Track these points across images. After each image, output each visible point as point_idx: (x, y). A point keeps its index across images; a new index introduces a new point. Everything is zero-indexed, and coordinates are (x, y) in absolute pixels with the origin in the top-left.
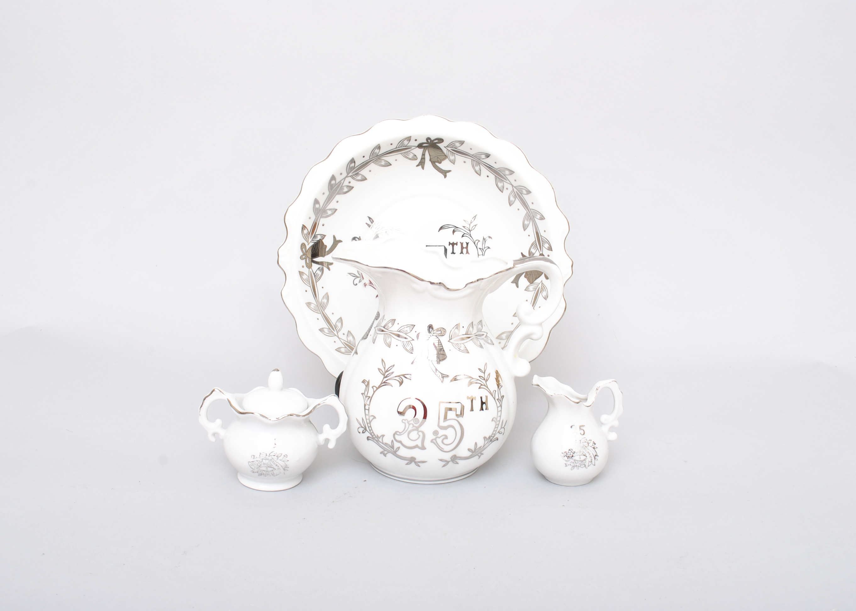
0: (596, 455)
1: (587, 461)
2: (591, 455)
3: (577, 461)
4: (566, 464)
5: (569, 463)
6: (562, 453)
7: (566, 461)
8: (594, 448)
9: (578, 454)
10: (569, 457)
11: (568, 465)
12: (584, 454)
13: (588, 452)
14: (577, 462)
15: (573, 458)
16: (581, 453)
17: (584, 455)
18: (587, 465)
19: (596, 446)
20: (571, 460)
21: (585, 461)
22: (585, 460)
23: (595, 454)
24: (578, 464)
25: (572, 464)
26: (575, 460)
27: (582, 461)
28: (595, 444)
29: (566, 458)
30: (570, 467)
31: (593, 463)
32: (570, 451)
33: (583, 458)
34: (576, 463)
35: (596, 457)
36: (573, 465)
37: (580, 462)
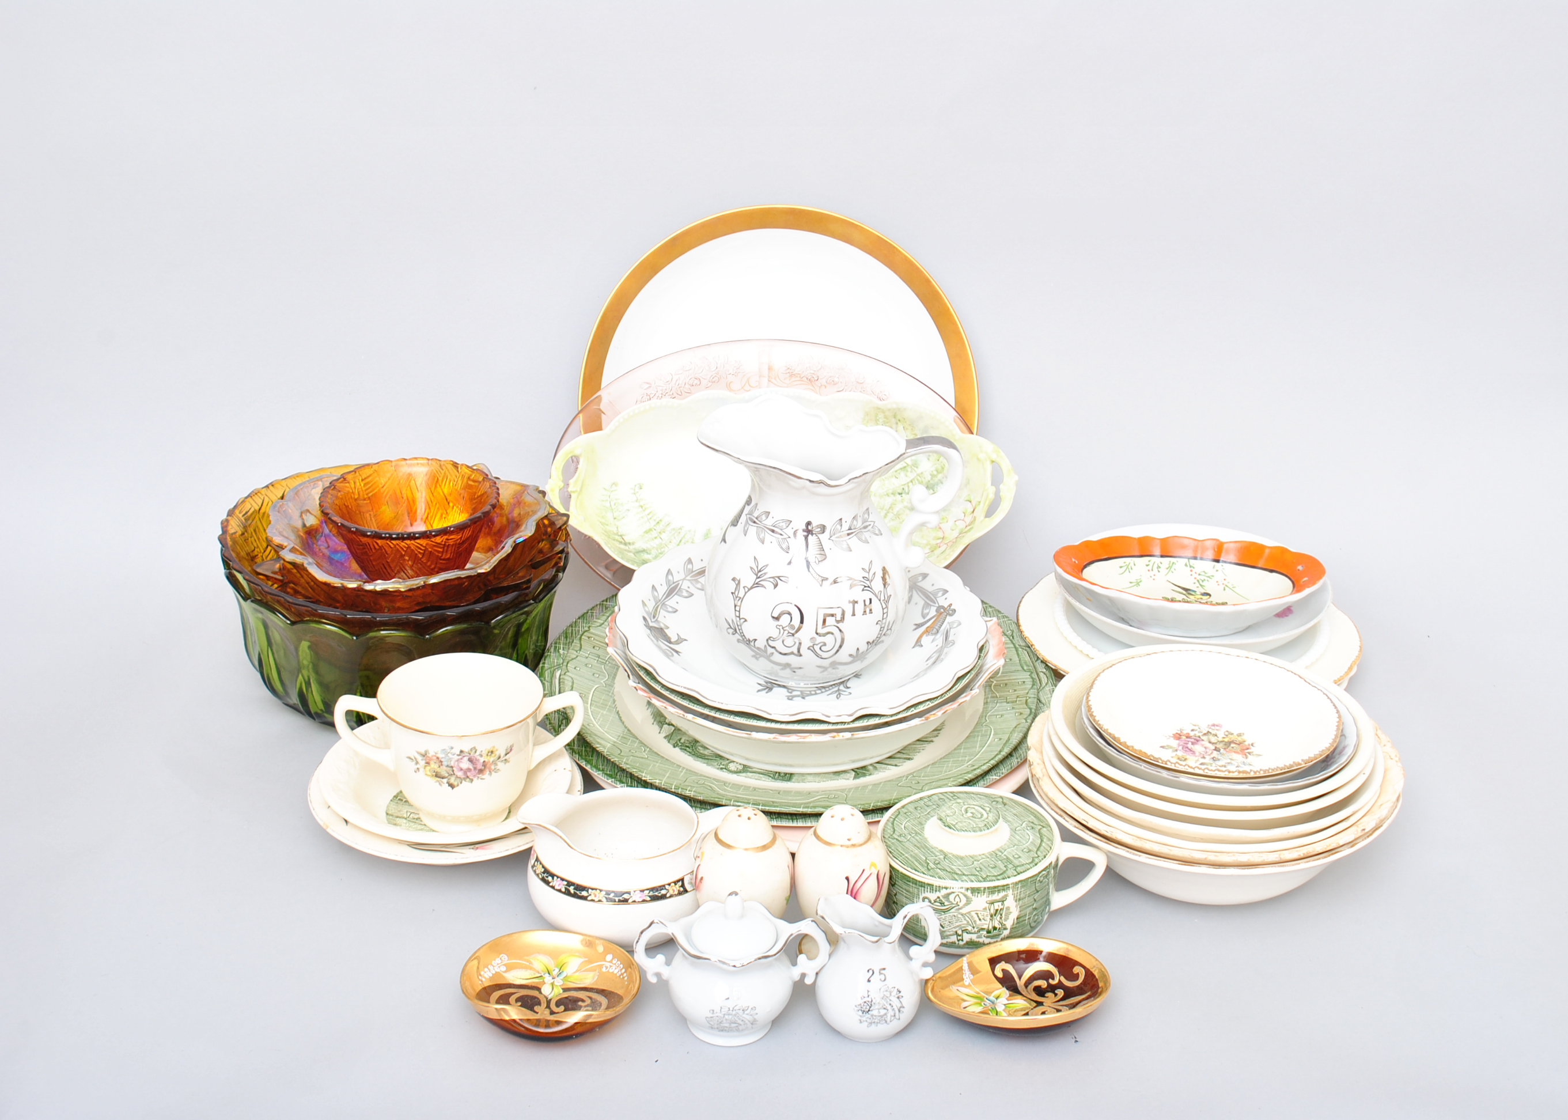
0: (901, 1007)
1: (889, 1015)
2: (895, 1007)
3: (875, 1016)
4: (860, 1020)
5: (864, 1019)
6: (856, 1006)
7: (861, 1016)
8: (898, 998)
9: (877, 1007)
10: (864, 1011)
11: (864, 1021)
12: (885, 1007)
13: (890, 1004)
14: (875, 1018)
15: (869, 1012)
16: (881, 1006)
17: (885, 1009)
18: (888, 1020)
19: (901, 994)
20: (867, 1015)
21: (885, 1016)
22: (885, 1014)
23: (899, 1005)
24: (876, 1021)
25: (869, 1020)
26: (872, 1015)
27: (882, 1016)
28: (900, 992)
29: (860, 1013)
30: (866, 1024)
32: (865, 1004)
33: (883, 1012)
34: (873, 1019)
35: (901, 1009)
36: (870, 1021)
37: (879, 1018)
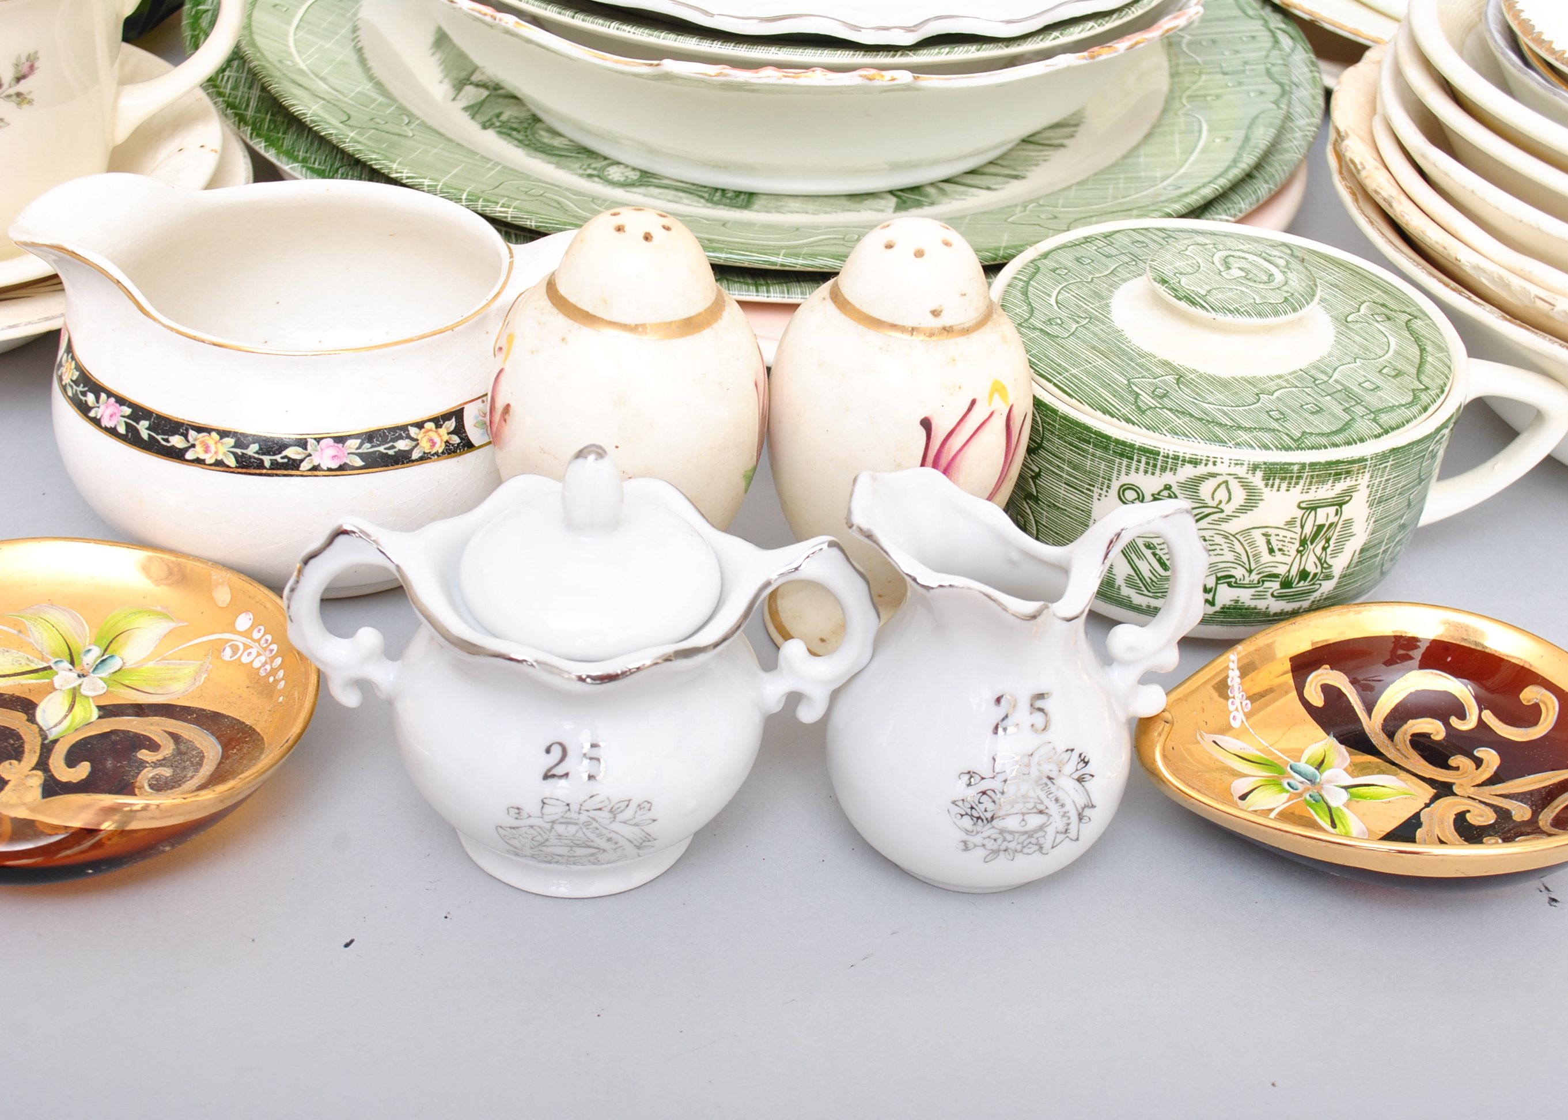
1: (1051, 831)
2: (1069, 807)
3: (1011, 833)
4: (965, 843)
5: (978, 839)
6: (954, 803)
7: (967, 832)
8: (1080, 780)
9: (1018, 807)
10: (978, 818)
11: (975, 846)
12: (1041, 807)
13: (1057, 799)
14: (1009, 837)
15: (994, 821)
16: (1030, 805)
17: (1040, 811)
18: (1047, 843)
19: (1089, 769)
20: (988, 831)
21: (1040, 833)
22: (1041, 828)
23: (1081, 801)
24: (1012, 845)
25: (991, 845)
26: (1001, 831)
27: (1029, 834)
28: (1087, 763)
29: (967, 822)
30: (980, 853)
31: (1073, 834)
32: (985, 798)
33: (1034, 821)
34: (1004, 840)
36: (995, 847)
37: (1022, 838)
